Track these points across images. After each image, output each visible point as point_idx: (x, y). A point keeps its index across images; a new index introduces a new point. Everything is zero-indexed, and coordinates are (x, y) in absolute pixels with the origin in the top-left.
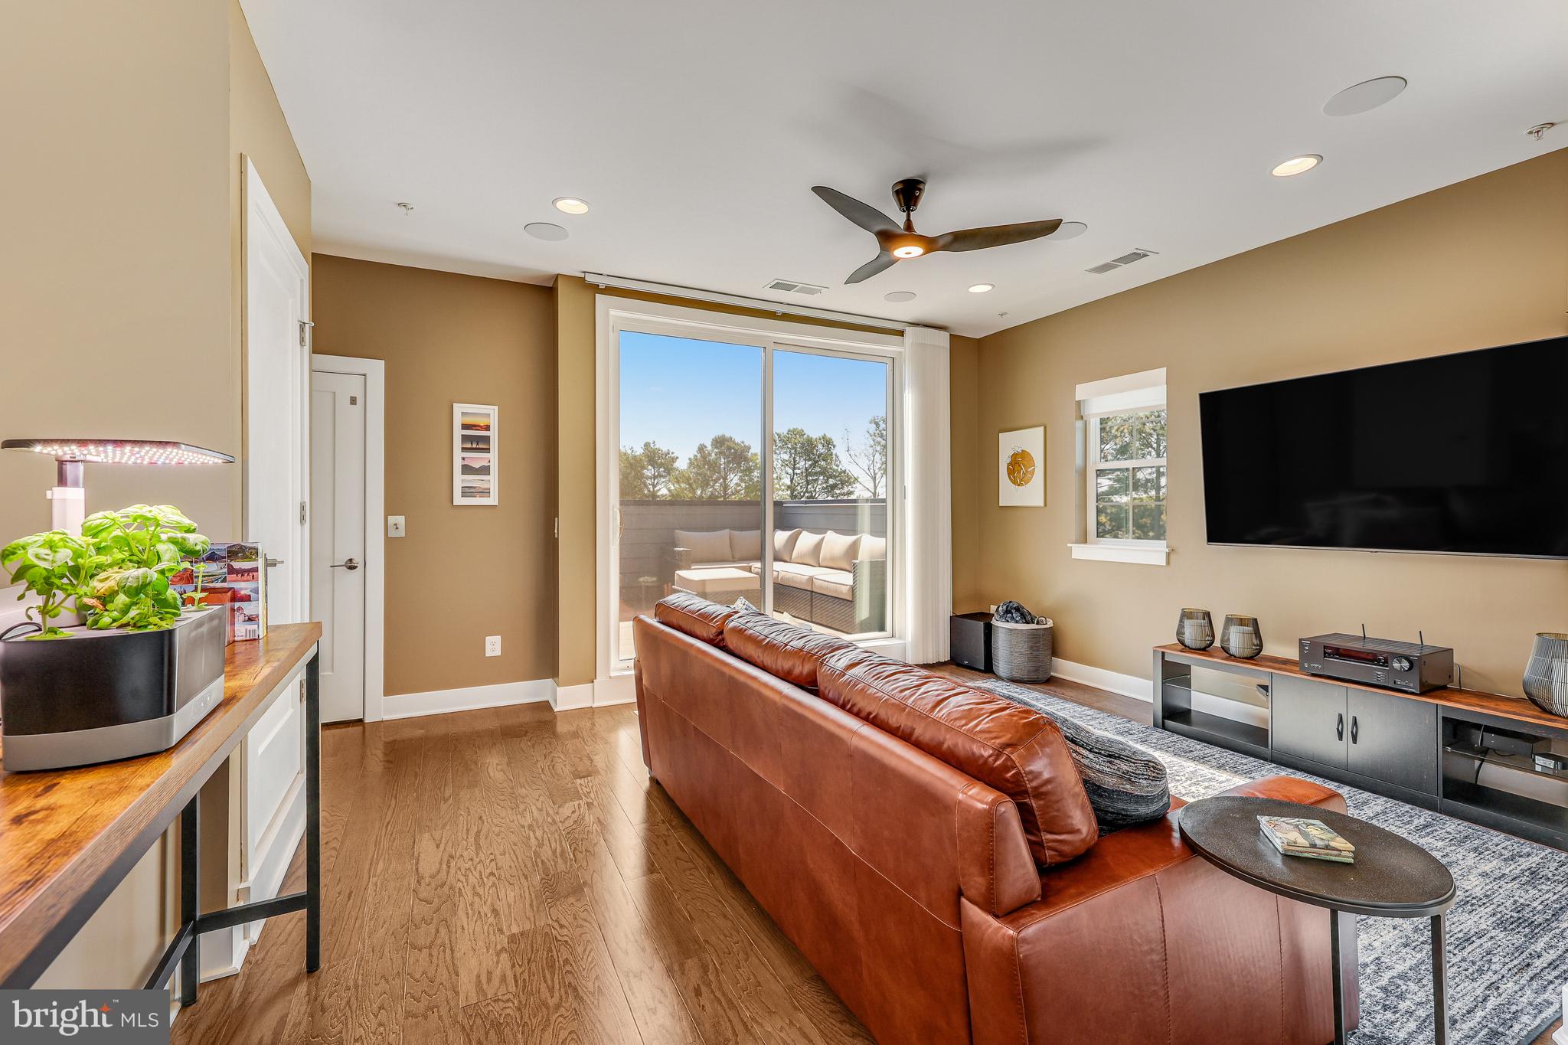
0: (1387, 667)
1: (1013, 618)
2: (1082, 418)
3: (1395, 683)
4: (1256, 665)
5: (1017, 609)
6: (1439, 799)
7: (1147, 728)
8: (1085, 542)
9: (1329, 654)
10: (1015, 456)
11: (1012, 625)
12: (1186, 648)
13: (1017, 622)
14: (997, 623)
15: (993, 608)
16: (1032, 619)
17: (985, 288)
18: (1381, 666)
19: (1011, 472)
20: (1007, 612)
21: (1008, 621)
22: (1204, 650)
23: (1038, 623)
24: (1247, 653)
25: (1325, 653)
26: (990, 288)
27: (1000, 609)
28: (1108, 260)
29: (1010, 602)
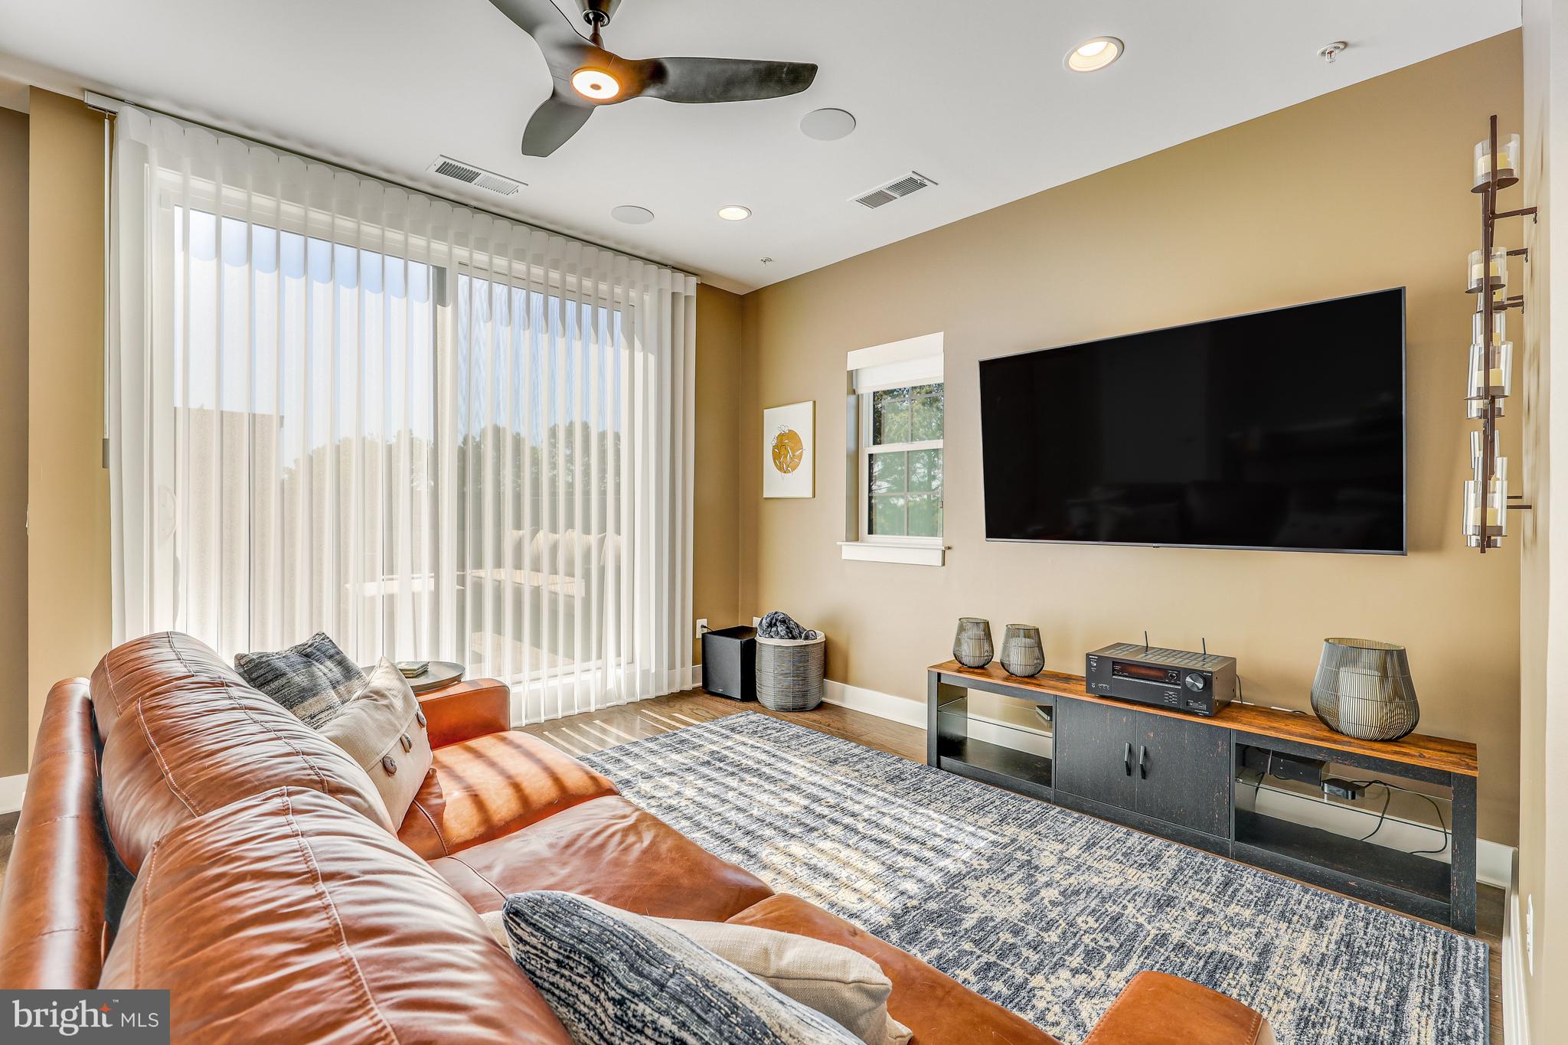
0: (1179, 685)
1: (778, 633)
2: (854, 392)
3: (1187, 705)
4: (1039, 685)
5: (783, 622)
6: (1231, 842)
7: (920, 768)
8: (857, 539)
9: (1118, 671)
10: (781, 437)
11: (776, 641)
12: (964, 667)
13: (782, 638)
14: (761, 639)
15: (756, 622)
16: (800, 633)
17: (739, 214)
18: (1172, 684)
19: (776, 456)
20: (771, 625)
21: (772, 637)
22: (981, 668)
23: (807, 638)
24: (1029, 671)
25: (1114, 670)
26: (743, 214)
27: (764, 621)
28: (882, 185)
29: (776, 613)
